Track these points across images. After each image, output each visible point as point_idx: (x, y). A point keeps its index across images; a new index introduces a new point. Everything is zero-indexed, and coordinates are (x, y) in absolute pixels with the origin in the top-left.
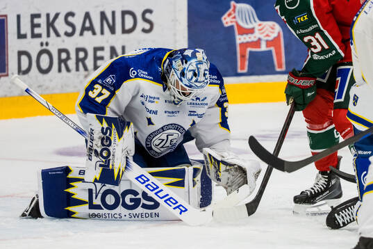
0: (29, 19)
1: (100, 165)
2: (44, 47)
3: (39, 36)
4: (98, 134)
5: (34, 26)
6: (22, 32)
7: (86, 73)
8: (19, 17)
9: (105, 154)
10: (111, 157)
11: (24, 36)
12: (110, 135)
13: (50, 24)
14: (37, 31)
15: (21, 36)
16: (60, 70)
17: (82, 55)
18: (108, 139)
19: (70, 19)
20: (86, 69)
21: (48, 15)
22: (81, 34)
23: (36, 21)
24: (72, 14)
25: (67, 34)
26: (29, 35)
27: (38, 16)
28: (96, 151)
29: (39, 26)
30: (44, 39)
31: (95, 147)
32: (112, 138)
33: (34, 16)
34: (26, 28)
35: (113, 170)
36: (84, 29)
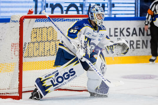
0: (114, 30)
3: (117, 36)
5: (115, 32)
6: (111, 34)
7: (133, 49)
8: (110, 29)
11: (112, 36)
13: (121, 32)
14: (116, 34)
17: (132, 43)
19: (128, 30)
20: (133, 48)
21: (120, 29)
22: (132, 36)
23: (116, 30)
24: (129, 28)
25: (127, 36)
26: (113, 35)
27: (117, 29)
29: (117, 32)
30: (119, 37)
36: (133, 34)
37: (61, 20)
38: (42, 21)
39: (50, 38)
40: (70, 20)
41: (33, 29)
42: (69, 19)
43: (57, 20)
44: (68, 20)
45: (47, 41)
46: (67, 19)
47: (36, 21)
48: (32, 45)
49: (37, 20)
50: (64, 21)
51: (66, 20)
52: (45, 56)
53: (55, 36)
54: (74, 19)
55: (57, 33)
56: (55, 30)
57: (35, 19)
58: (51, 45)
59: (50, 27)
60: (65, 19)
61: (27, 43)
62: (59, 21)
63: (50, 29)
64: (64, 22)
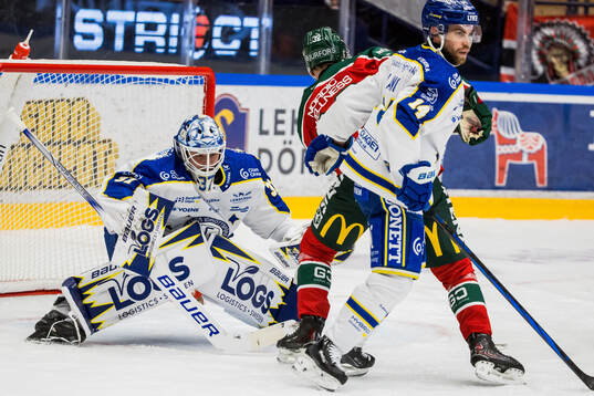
0: (273, 114)
1: (135, 250)
2: (287, 146)
3: (282, 133)
4: (139, 215)
5: (278, 122)
6: (265, 128)
8: (262, 111)
9: (143, 238)
10: (150, 244)
11: (266, 133)
12: (154, 219)
14: (280, 127)
15: (263, 132)
16: (302, 172)
18: (151, 223)
21: (294, 112)
23: (280, 117)
26: (272, 131)
27: (283, 112)
28: (133, 233)
29: (282, 122)
30: (288, 136)
31: (133, 228)
32: (155, 223)
33: (278, 112)
34: (269, 124)
35: (148, 259)
37: (112, 79)
38: (54, 82)
39: (78, 135)
40: (141, 79)
41: (29, 103)
42: (139, 76)
43: (102, 78)
44: (135, 79)
45: (69, 142)
46: (133, 76)
47: (36, 81)
48: (21, 153)
49: (41, 78)
50: (124, 81)
51: (129, 80)
52: (60, 187)
53: (94, 127)
54: (153, 79)
55: (98, 119)
56: (94, 109)
57: (35, 75)
58: (82, 156)
59: (78, 100)
60: (126, 76)
61: (8, 147)
62: (107, 81)
63: (79, 106)
64: (121, 85)
